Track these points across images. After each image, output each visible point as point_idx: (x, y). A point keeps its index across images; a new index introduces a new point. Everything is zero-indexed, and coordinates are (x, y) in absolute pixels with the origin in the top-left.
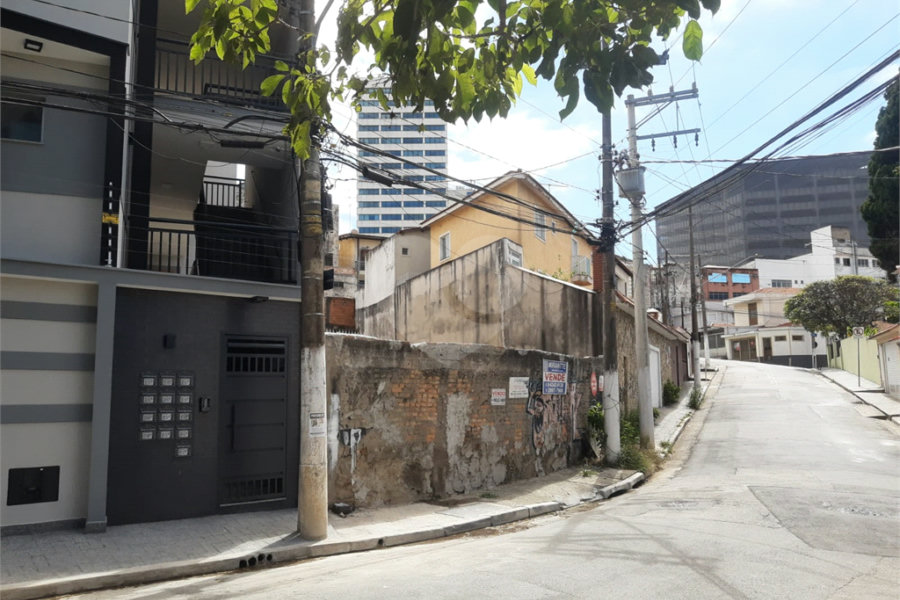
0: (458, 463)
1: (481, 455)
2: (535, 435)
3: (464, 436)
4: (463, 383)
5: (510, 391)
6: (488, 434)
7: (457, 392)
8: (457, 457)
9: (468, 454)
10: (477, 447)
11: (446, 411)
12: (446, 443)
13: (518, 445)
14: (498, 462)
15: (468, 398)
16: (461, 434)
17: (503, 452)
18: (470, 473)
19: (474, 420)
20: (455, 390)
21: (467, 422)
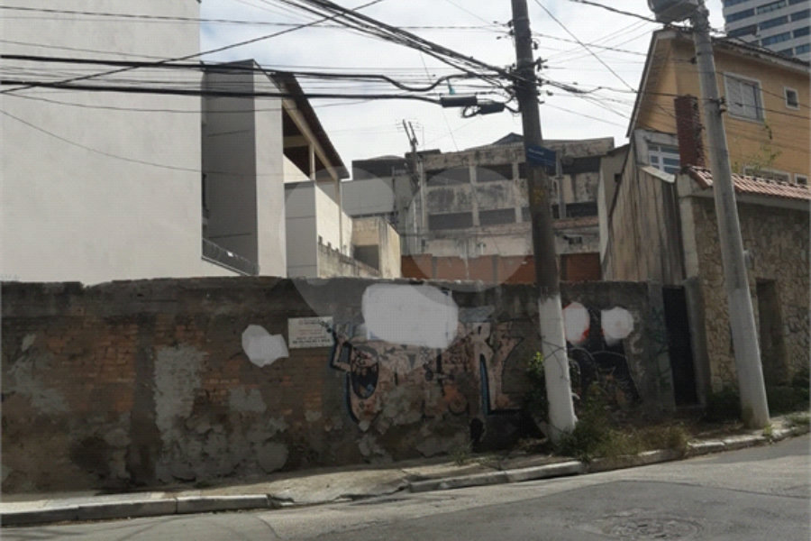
0: (181, 440)
1: (229, 430)
2: (355, 401)
3: (192, 403)
4: (187, 330)
5: (292, 338)
6: (245, 400)
7: (175, 344)
8: (177, 433)
9: (203, 428)
10: (223, 418)
11: (153, 370)
12: (155, 414)
13: (313, 416)
14: (270, 440)
15: (200, 350)
16: (185, 400)
17: (281, 426)
18: (205, 455)
19: (212, 381)
20: (170, 341)
21: (198, 383)
